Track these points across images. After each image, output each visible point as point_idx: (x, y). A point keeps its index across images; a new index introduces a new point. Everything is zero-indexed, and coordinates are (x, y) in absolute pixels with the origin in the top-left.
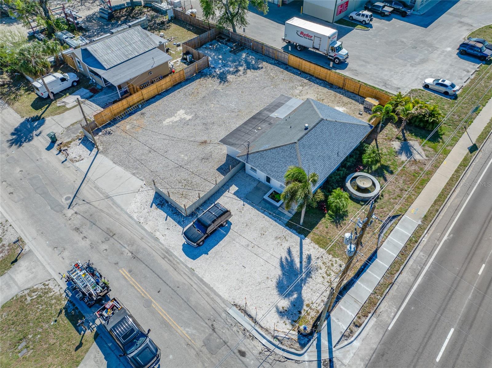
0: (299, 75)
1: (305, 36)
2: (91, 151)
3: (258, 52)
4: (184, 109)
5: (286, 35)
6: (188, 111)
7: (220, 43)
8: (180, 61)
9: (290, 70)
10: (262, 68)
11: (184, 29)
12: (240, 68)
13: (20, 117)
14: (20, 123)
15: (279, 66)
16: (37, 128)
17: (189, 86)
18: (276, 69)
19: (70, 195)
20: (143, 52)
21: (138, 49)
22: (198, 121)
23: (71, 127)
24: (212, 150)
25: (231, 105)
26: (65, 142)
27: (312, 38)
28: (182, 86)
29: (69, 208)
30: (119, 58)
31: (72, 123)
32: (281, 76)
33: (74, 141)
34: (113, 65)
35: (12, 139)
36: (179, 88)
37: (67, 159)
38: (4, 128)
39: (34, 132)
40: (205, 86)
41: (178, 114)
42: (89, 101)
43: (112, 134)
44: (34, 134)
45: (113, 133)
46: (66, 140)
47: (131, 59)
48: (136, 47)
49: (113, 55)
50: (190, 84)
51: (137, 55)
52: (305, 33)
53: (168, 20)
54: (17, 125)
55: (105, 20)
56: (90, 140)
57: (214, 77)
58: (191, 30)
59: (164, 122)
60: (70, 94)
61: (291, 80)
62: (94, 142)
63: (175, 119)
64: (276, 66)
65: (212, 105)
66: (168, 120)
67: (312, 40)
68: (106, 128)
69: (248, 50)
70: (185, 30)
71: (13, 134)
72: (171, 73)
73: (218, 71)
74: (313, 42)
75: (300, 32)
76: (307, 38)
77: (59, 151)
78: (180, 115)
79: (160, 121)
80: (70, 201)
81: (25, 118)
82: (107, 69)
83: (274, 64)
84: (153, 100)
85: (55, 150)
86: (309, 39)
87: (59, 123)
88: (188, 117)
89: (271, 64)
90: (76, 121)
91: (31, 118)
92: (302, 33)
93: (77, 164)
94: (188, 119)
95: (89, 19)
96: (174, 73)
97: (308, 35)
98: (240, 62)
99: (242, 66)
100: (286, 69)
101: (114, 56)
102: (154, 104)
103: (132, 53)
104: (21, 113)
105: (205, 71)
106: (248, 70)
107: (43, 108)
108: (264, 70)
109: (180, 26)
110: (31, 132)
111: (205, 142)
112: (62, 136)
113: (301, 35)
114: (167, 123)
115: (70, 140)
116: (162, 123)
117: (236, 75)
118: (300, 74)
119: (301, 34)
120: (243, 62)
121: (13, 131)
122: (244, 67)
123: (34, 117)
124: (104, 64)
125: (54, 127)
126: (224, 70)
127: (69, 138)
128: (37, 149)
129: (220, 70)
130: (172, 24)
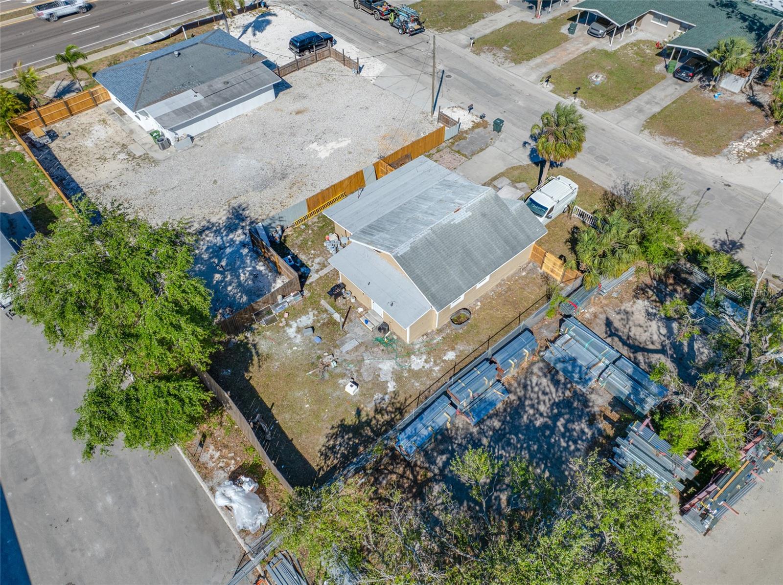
4: (319, 159)
19: (447, 79)
26: (481, 128)
29: (443, 71)
31: (484, 151)
33: (469, 128)
40: (274, 202)
41: (329, 152)
46: (479, 130)
59: (349, 141)
63: (333, 145)
66: (345, 143)
78: (325, 150)
79: (355, 144)
80: (445, 75)
85: (490, 119)
87: (503, 153)
88: (314, 146)
90: (480, 153)
93: (453, 104)
94: (316, 143)
111: (298, 113)
112: (490, 135)
114: (345, 140)
115: (477, 130)
116: (352, 142)
125: (510, 150)
126: (225, 238)
127: (478, 134)
128: (514, 124)
129: (232, 240)
130: (316, 468)
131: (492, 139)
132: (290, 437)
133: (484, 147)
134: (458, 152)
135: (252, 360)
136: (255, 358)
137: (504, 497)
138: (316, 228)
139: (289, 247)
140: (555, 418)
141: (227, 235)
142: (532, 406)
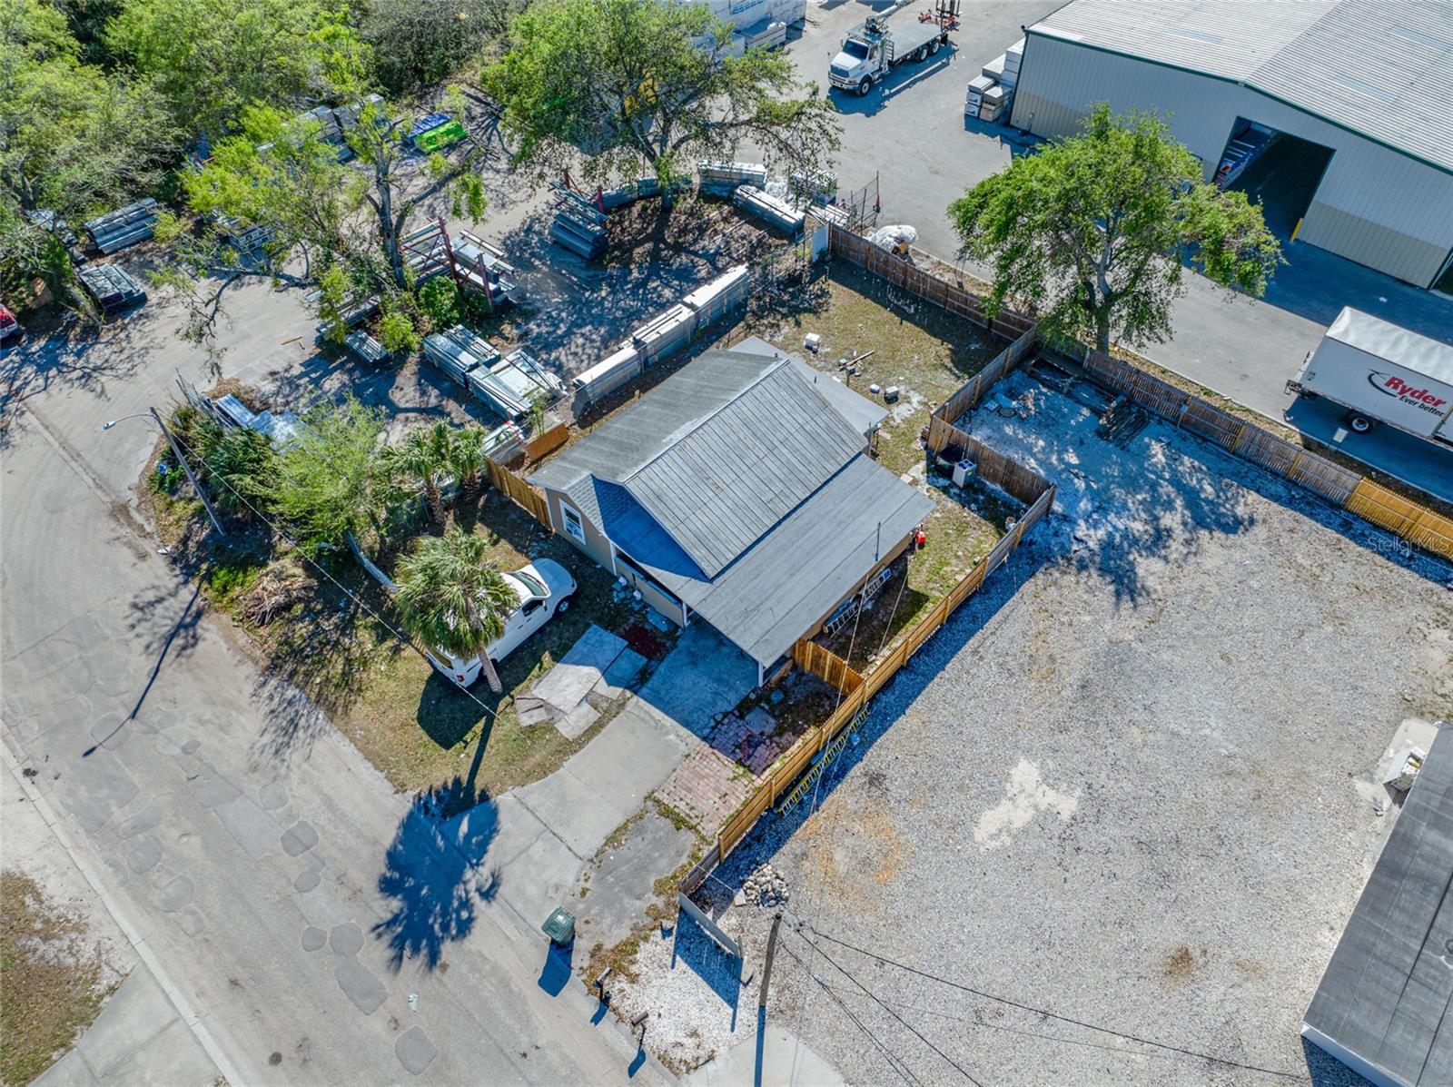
0: (1407, 563)
1: (1408, 395)
2: (733, 1002)
3: (1205, 440)
4: (1027, 751)
5: (1311, 375)
6: (1051, 765)
7: (1045, 385)
8: (923, 478)
9: (1363, 534)
10: (1252, 522)
11: (882, 309)
12: (1167, 520)
13: (387, 788)
14: (397, 823)
15: (1311, 516)
16: (475, 851)
17: (1006, 618)
18: (1306, 528)
20: (823, 481)
21: (801, 468)
22: (1112, 830)
23: (611, 856)
24: (1230, 1007)
25: (1207, 731)
26: (609, 945)
27: (1440, 408)
28: (978, 622)
30: (747, 521)
31: (608, 831)
32: (1344, 572)
33: (646, 939)
34: (732, 557)
35: (389, 916)
36: (971, 633)
37: (647, 1049)
38: (341, 849)
39: (468, 874)
40: (1065, 619)
41: (1015, 785)
42: (642, 702)
43: (787, 900)
44: (472, 886)
45: (793, 896)
46: (608, 932)
47: (785, 518)
48: (793, 460)
49: (724, 508)
50: (1006, 609)
51: (803, 498)
52: (1408, 384)
53: (810, 262)
54: (389, 834)
55: (579, 260)
56: (707, 936)
57: (1082, 567)
58: (909, 318)
59: (980, 834)
60: (557, 658)
61: (1390, 595)
62: (729, 951)
63: (1015, 813)
64: (1302, 511)
65: (1135, 731)
66: (990, 824)
67: (1441, 414)
68: (754, 865)
69: (1160, 423)
70: (886, 314)
71: (388, 887)
72: (911, 549)
73: (1091, 536)
74: (1438, 419)
75: (1388, 379)
76: (1410, 402)
77: (596, 999)
78: (1029, 789)
79: (960, 827)
81: (411, 794)
82: (713, 579)
83: (1290, 503)
84: (889, 698)
86: (1425, 408)
87: (559, 831)
88: (1068, 805)
89: (1276, 498)
90: (619, 820)
91: (438, 792)
92: (1394, 382)
94: (1065, 816)
95: (517, 249)
96: (922, 546)
97: (1423, 395)
98: (1154, 487)
99: (1169, 506)
100: (1345, 528)
101: (728, 511)
102: (902, 719)
103: (786, 491)
104: (386, 762)
105: (1037, 538)
106: (1204, 533)
107: (468, 737)
108: (1260, 531)
109: (865, 293)
110: (456, 877)
111: (1181, 960)
112: (587, 911)
113: (1390, 389)
114: (992, 837)
115: (623, 933)
116: (971, 834)
117: (1166, 559)
118: (1411, 558)
119: (1388, 384)
120: (1166, 489)
121: (381, 868)
122: (1179, 515)
123: (445, 787)
124: (697, 554)
125: (538, 849)
126: (1110, 529)
127: (619, 920)
128: (505, 983)
129: (1095, 528)
130: (830, 282)
131: (583, 893)
132: (868, 301)
133: (609, 850)
134: (680, 822)
135: (953, 361)
136: (948, 362)
137: (635, 274)
138: (954, 561)
139: (983, 521)
140: (569, 333)
141: (1110, 534)
142: (593, 341)
